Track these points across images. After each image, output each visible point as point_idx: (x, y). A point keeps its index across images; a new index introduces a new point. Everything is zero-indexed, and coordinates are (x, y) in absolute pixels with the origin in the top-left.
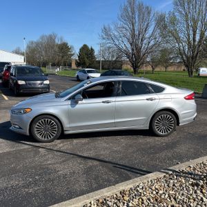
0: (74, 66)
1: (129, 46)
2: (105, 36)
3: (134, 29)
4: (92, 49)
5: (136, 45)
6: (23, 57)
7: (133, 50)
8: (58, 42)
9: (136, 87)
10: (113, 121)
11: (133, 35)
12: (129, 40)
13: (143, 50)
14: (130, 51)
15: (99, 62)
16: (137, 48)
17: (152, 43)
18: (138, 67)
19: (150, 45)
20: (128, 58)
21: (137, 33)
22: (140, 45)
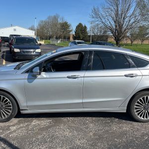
0: (71, 39)
1: (113, 23)
2: (94, 16)
3: (118, 10)
4: (85, 26)
5: (119, 23)
6: (34, 32)
7: (116, 26)
8: (60, 21)
9: (114, 57)
10: (81, 101)
11: (117, 15)
12: (113, 18)
13: (124, 27)
14: (114, 27)
15: (90, 36)
16: (119, 25)
17: (132, 21)
18: (120, 40)
19: (131, 22)
20: (112, 33)
21: (120, 13)
22: (122, 22)
